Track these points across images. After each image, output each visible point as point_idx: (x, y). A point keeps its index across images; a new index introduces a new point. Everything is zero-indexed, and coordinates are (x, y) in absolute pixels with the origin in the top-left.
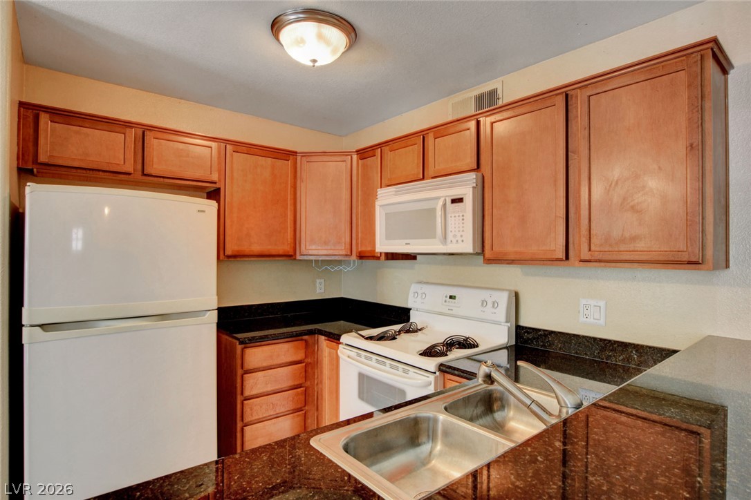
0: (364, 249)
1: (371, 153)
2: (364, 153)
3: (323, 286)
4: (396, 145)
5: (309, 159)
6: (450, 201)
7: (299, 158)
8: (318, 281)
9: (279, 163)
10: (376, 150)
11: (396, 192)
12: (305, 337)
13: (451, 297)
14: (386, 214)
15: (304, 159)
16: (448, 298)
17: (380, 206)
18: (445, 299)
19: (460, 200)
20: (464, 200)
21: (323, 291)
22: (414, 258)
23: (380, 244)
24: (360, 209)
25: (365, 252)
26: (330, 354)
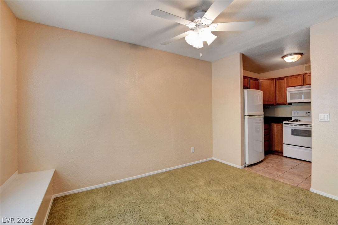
0: (279, 102)
1: (282, 79)
2: (278, 79)
4: (292, 77)
5: (262, 81)
10: (284, 78)
13: (308, 113)
16: (307, 113)
17: (289, 92)
22: (291, 104)
23: (289, 101)
24: (277, 92)
25: (280, 103)
26: (277, 127)
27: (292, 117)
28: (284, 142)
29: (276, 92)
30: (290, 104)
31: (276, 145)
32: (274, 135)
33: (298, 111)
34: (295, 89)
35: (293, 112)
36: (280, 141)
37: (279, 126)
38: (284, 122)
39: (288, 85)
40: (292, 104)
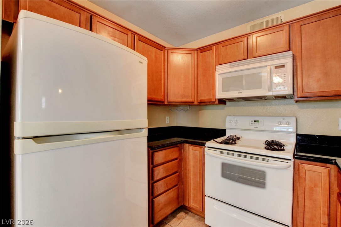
0: (203, 98)
1: (208, 49)
2: (202, 50)
3: (168, 120)
4: (227, 43)
5: (172, 51)
6: (274, 68)
7: (166, 51)
8: (167, 117)
9: (158, 51)
10: (213, 47)
11: (230, 66)
12: (179, 145)
13: (255, 121)
14: (222, 78)
15: (169, 51)
16: (253, 122)
17: (219, 74)
18: (251, 122)
19: (283, 66)
20: (286, 66)
21: (168, 123)
22: (225, 104)
23: (220, 94)
24: (200, 78)
25: (204, 100)
26: (194, 153)
27: (225, 130)
28: (206, 193)
29: (197, 78)
30: (222, 102)
31: (192, 196)
32: (189, 173)
33: (236, 118)
34: (231, 67)
35: (228, 118)
36: (200, 187)
37: (198, 152)
38: (208, 144)
39: (218, 62)
40: (228, 103)
